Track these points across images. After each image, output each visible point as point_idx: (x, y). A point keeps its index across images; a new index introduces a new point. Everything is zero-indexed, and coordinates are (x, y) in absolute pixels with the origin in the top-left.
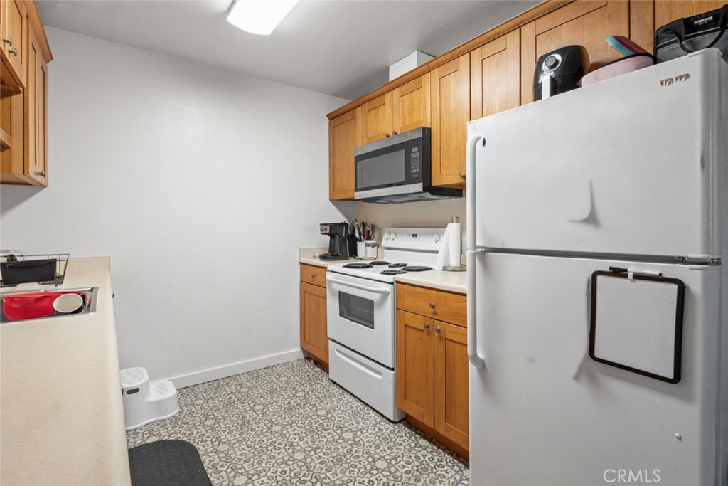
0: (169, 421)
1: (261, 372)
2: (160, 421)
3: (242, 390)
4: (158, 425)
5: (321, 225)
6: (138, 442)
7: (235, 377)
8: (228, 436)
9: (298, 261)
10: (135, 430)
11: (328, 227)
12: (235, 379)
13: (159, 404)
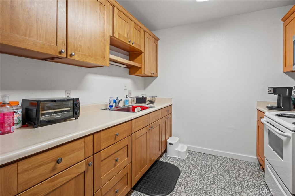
0: (181, 160)
1: (229, 159)
2: (179, 158)
3: (214, 163)
4: (177, 159)
5: (268, 88)
6: (168, 161)
7: (215, 156)
8: (193, 176)
9: (256, 108)
10: (171, 157)
11: (272, 90)
12: (215, 157)
13: (179, 152)
